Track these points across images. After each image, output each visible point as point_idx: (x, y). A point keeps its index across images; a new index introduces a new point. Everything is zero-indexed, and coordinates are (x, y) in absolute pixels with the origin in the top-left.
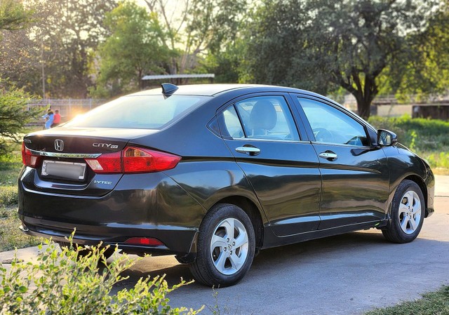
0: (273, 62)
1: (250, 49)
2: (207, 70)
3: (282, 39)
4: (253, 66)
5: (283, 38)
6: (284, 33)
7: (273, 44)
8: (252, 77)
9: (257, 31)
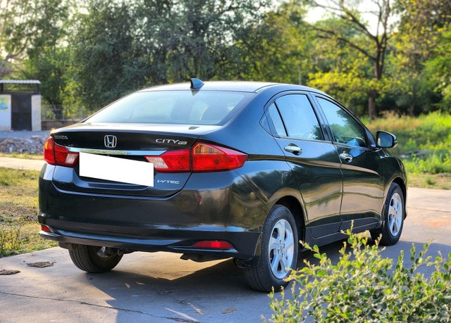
0: (103, 69)
1: (78, 56)
2: (26, 76)
3: (111, 47)
4: (80, 73)
5: (113, 45)
6: (115, 40)
7: (103, 51)
8: (80, 84)
9: (85, 37)
